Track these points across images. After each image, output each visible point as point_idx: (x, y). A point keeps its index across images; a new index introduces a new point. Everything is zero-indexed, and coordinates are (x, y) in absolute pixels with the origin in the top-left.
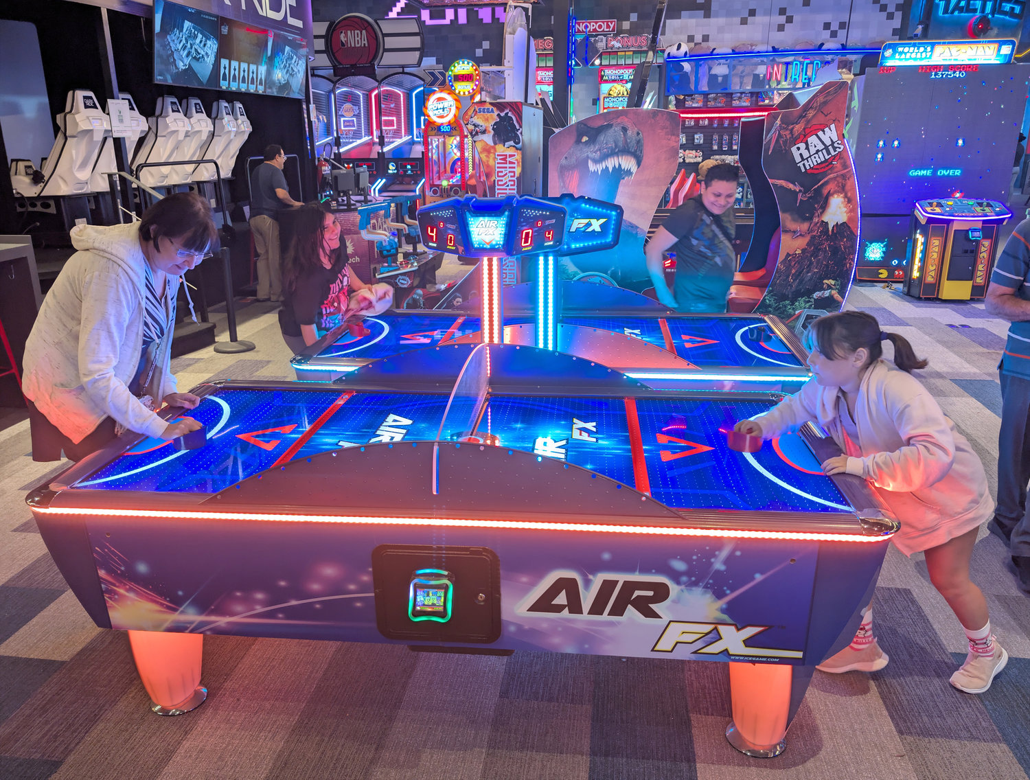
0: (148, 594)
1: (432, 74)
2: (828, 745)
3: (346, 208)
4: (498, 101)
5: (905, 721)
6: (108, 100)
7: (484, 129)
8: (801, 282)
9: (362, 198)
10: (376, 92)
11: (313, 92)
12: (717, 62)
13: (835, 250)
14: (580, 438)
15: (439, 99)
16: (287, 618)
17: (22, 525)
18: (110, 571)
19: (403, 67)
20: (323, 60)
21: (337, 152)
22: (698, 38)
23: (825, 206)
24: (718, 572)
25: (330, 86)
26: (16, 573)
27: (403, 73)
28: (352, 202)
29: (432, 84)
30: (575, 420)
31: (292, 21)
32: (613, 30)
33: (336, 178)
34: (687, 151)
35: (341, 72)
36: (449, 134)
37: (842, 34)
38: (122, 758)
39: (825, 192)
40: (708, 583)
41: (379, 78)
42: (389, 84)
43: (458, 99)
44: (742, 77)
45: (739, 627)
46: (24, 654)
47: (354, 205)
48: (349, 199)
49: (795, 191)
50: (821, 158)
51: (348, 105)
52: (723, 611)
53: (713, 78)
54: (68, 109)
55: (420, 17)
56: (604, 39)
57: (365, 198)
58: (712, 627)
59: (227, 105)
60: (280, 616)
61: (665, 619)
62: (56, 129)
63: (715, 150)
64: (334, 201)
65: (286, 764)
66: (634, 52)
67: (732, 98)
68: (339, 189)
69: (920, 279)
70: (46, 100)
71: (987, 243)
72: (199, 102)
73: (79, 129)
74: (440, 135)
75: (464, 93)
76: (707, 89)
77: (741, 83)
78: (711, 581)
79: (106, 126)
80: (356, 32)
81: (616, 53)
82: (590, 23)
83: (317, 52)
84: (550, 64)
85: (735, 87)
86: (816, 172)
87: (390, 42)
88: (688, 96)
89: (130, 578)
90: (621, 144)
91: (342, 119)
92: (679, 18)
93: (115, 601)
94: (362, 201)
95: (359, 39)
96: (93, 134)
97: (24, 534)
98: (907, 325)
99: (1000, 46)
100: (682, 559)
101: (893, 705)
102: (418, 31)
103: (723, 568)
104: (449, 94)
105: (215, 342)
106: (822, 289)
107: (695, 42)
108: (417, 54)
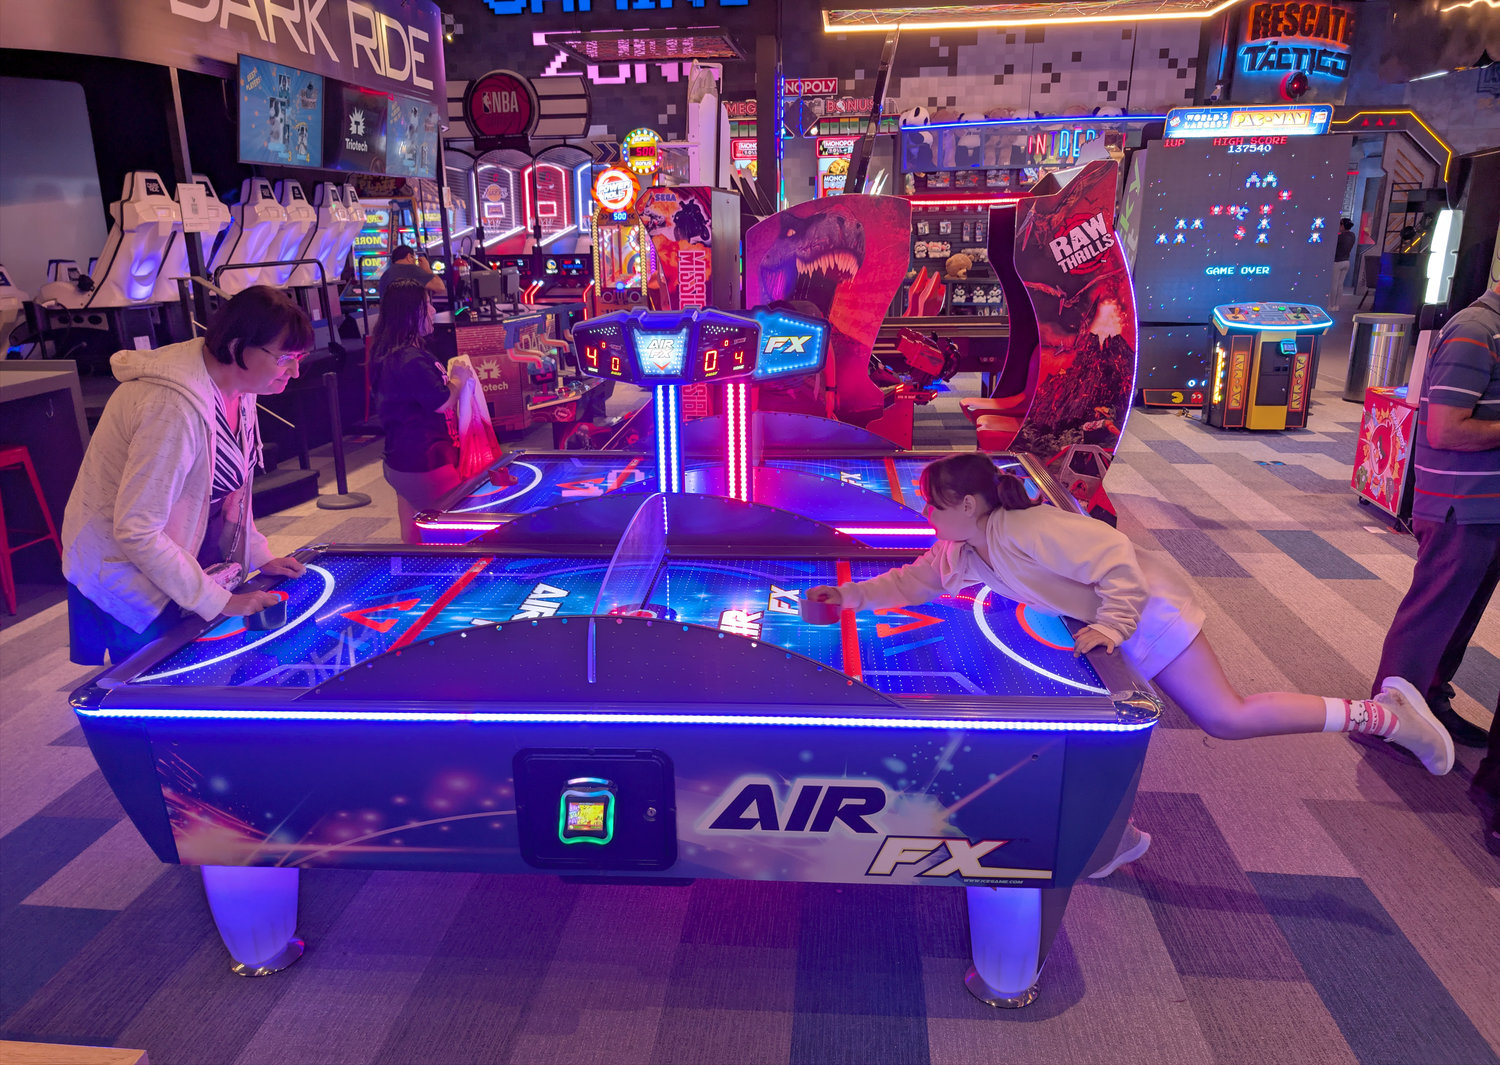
0: (228, 818)
1: (602, 147)
2: (1091, 988)
3: (489, 319)
4: (681, 185)
5: (1187, 958)
6: (178, 185)
7: (663, 220)
8: (1067, 409)
9: (509, 306)
10: (530, 170)
11: (447, 170)
12: (966, 131)
13: (1108, 371)
14: (779, 609)
15: (612, 179)
16: (406, 844)
17: (61, 738)
18: (177, 789)
19: (565, 137)
20: (461, 129)
21: (479, 246)
22: (942, 101)
23: (1094, 314)
24: (943, 772)
25: (471, 161)
26: (54, 799)
27: (565, 145)
28: (498, 312)
29: (603, 160)
30: (774, 588)
31: (418, 81)
32: (834, 90)
33: (476, 281)
34: (931, 243)
35: (484, 146)
36: (626, 223)
37: (1122, 95)
38: (192, 1033)
39: (1093, 296)
40: (932, 787)
41: (534, 152)
42: (547, 160)
43: (636, 178)
44: (998, 151)
45: (973, 842)
46: (65, 902)
47: (500, 316)
48: (493, 308)
49: (1056, 297)
50: (1088, 254)
51: (493, 187)
52: (952, 822)
53: (961, 151)
54: (125, 196)
55: (586, 74)
56: (822, 101)
57: (515, 306)
58: (939, 842)
59: (334, 188)
60: (397, 842)
61: (882, 833)
62: (110, 221)
63: (967, 242)
64: (475, 310)
65: (405, 1033)
66: (861, 118)
67: (985, 175)
68: (481, 296)
69: (1222, 403)
70: (95, 182)
71: (1303, 358)
72: (298, 184)
73: (140, 222)
74: (612, 224)
75: (644, 171)
76: (955, 165)
77: (997, 157)
78: (936, 785)
79: (175, 217)
80: (503, 93)
81: (837, 120)
82: (804, 82)
83: (452, 119)
84: (754, 133)
85: (989, 162)
86: (1082, 272)
87: (547, 107)
88: (932, 173)
89: (205, 798)
90: (836, 239)
91: (486, 205)
92: (917, 75)
93: (184, 827)
94: (511, 311)
95: (507, 102)
96: (157, 227)
97: (64, 749)
98: (1206, 462)
99: (1313, 114)
100: (899, 757)
101: (1173, 938)
102: (583, 92)
103: (949, 767)
104: (624, 172)
105: (318, 495)
106: (1092, 419)
107: (938, 105)
108: (583, 121)
